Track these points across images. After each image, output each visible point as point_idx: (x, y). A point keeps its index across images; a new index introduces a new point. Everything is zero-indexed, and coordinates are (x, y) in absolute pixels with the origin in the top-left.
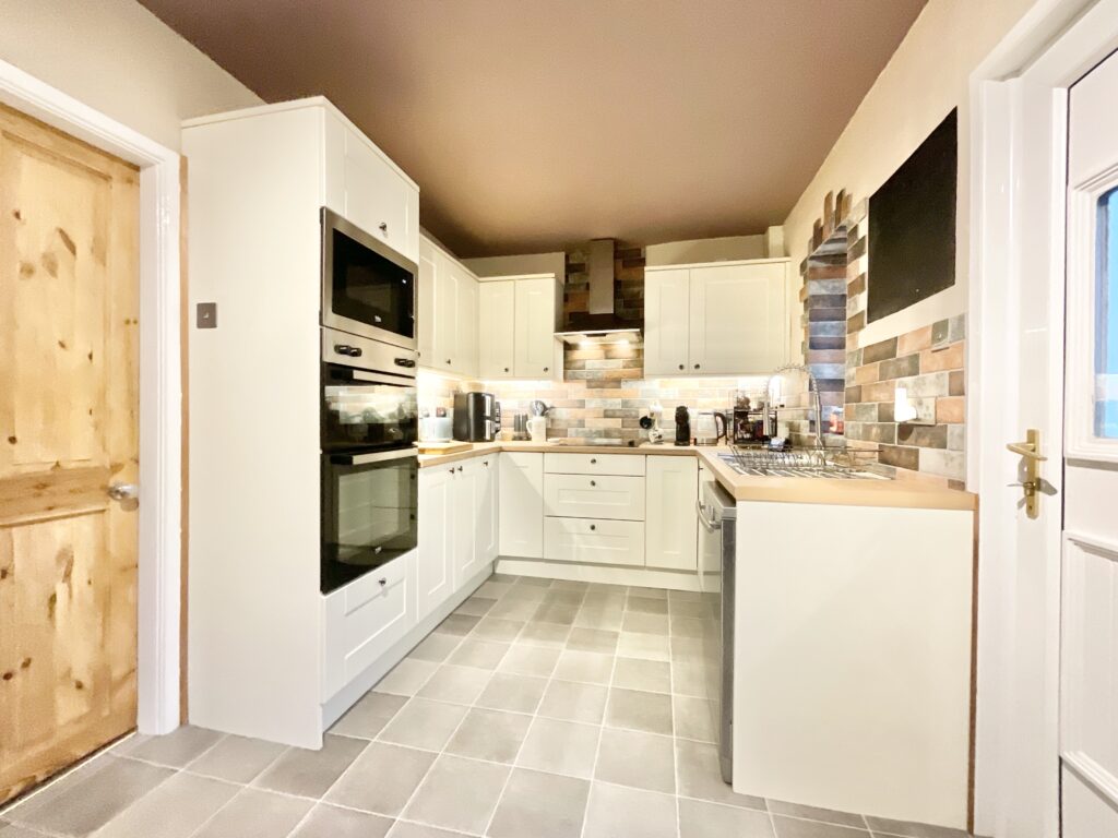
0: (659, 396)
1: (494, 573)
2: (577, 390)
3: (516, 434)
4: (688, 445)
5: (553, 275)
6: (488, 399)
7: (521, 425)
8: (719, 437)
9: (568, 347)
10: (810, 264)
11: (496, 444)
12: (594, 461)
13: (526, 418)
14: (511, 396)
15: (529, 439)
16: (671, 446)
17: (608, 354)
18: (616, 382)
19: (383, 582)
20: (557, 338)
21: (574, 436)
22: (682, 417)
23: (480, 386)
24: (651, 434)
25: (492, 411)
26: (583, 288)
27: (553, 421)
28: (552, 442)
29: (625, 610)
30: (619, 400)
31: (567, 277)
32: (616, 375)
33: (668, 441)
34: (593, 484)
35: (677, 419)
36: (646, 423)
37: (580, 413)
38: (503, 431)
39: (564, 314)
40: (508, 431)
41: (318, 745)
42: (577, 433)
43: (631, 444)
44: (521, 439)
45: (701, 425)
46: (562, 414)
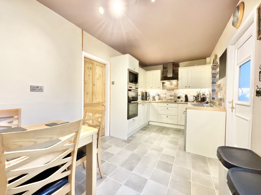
0: (182, 93)
1: (149, 124)
2: (165, 91)
3: (153, 99)
4: (187, 102)
5: (160, 70)
6: (148, 93)
7: (154, 98)
8: (194, 101)
9: (163, 83)
10: (213, 67)
11: (149, 101)
12: (168, 105)
13: (155, 96)
14: (152, 92)
15: (155, 100)
16: (184, 102)
17: (171, 84)
18: (173, 90)
19: (134, 120)
20: (161, 82)
21: (164, 100)
22: (186, 97)
23: (146, 91)
24: (180, 100)
25: (149, 95)
26: (166, 72)
27: (160, 97)
28: (160, 101)
29: (173, 131)
30: (174, 93)
31: (163, 70)
32: (173, 88)
33: (183, 101)
34: (167, 109)
35: (185, 97)
36: (179, 98)
37: (165, 96)
38: (150, 99)
39: (163, 77)
40: (151, 99)
41: (127, 139)
42: (165, 99)
43: (175, 102)
44: (154, 100)
45: (191, 98)
46: (162, 96)
